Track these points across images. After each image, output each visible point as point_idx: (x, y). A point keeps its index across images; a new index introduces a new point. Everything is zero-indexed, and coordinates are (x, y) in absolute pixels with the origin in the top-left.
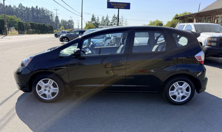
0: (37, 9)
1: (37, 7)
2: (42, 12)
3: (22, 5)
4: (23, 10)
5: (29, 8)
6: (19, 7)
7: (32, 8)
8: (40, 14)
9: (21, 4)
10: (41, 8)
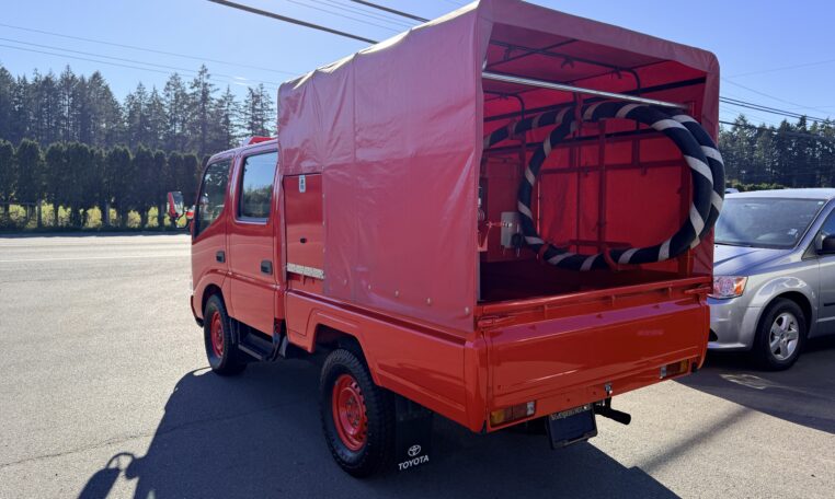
0: (804, 129)
1: (803, 120)
2: (820, 139)
3: (745, 121)
4: (748, 140)
5: (773, 129)
6: (735, 129)
7: (785, 125)
8: (813, 146)
9: (742, 118)
10: (819, 124)
